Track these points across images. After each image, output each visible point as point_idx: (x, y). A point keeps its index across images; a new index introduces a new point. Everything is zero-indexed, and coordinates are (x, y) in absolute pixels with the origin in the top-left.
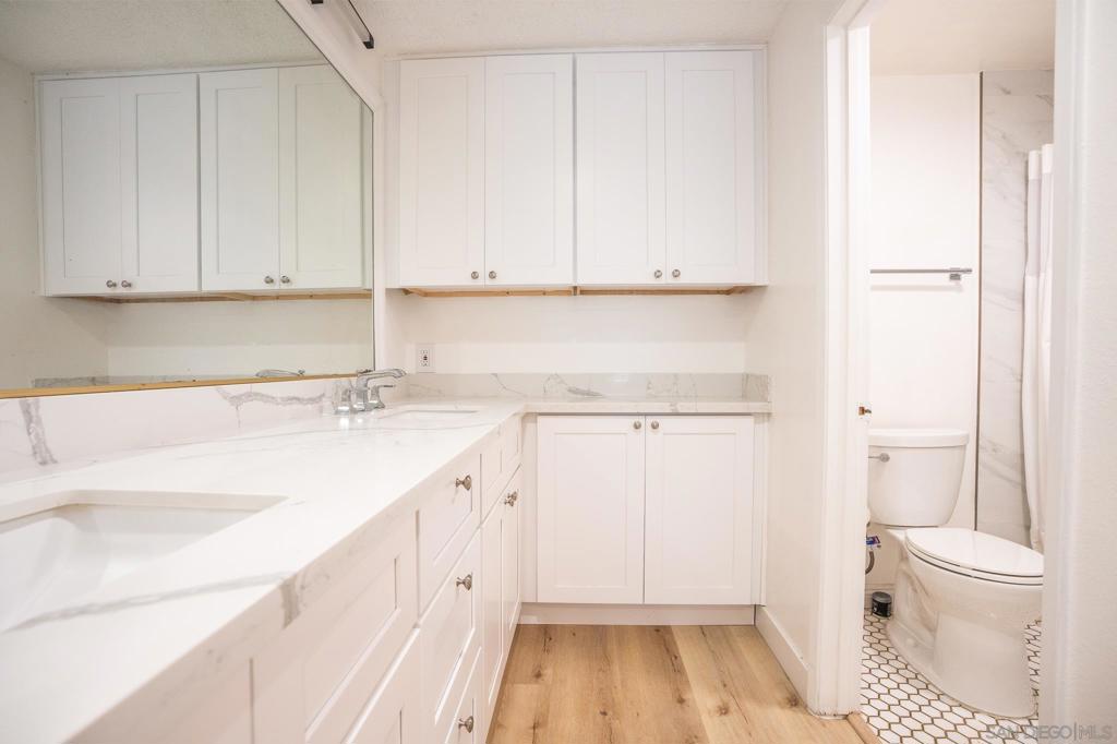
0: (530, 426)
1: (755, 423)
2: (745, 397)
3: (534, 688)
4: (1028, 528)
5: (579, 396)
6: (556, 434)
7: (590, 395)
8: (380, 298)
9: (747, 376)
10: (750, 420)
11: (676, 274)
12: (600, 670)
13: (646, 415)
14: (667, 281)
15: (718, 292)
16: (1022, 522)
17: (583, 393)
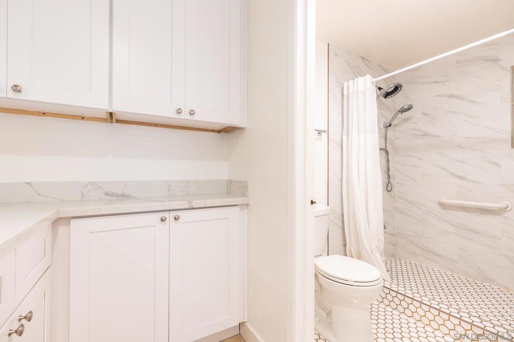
0: (62, 229)
1: (240, 210)
2: (229, 193)
4: (345, 245)
5: (115, 198)
6: (91, 233)
7: (124, 197)
9: (231, 182)
10: (237, 208)
11: (192, 113)
13: (169, 211)
14: (185, 116)
15: (213, 131)
16: (342, 243)
17: (118, 196)
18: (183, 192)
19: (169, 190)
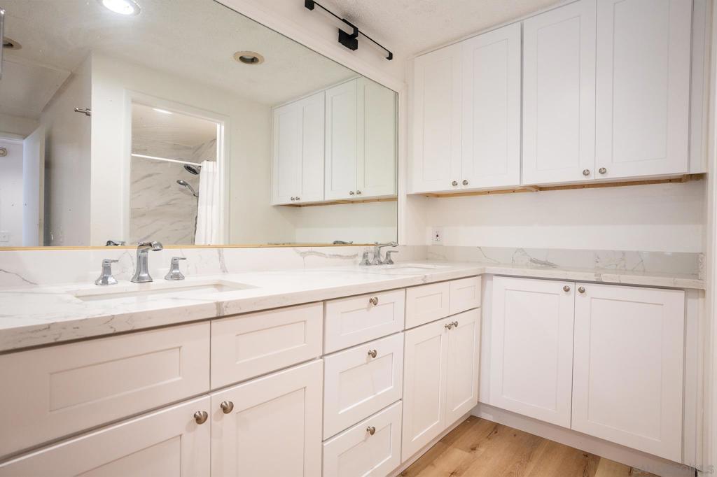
0: (488, 283)
1: (686, 296)
3: (466, 455)
5: (539, 265)
6: (506, 290)
7: (547, 265)
8: (402, 199)
10: (683, 294)
11: (602, 171)
12: (519, 462)
13: (575, 281)
14: (595, 177)
15: (670, 181)
17: (542, 263)
18: (617, 265)
19: (597, 262)
